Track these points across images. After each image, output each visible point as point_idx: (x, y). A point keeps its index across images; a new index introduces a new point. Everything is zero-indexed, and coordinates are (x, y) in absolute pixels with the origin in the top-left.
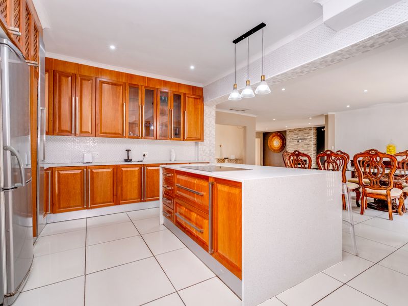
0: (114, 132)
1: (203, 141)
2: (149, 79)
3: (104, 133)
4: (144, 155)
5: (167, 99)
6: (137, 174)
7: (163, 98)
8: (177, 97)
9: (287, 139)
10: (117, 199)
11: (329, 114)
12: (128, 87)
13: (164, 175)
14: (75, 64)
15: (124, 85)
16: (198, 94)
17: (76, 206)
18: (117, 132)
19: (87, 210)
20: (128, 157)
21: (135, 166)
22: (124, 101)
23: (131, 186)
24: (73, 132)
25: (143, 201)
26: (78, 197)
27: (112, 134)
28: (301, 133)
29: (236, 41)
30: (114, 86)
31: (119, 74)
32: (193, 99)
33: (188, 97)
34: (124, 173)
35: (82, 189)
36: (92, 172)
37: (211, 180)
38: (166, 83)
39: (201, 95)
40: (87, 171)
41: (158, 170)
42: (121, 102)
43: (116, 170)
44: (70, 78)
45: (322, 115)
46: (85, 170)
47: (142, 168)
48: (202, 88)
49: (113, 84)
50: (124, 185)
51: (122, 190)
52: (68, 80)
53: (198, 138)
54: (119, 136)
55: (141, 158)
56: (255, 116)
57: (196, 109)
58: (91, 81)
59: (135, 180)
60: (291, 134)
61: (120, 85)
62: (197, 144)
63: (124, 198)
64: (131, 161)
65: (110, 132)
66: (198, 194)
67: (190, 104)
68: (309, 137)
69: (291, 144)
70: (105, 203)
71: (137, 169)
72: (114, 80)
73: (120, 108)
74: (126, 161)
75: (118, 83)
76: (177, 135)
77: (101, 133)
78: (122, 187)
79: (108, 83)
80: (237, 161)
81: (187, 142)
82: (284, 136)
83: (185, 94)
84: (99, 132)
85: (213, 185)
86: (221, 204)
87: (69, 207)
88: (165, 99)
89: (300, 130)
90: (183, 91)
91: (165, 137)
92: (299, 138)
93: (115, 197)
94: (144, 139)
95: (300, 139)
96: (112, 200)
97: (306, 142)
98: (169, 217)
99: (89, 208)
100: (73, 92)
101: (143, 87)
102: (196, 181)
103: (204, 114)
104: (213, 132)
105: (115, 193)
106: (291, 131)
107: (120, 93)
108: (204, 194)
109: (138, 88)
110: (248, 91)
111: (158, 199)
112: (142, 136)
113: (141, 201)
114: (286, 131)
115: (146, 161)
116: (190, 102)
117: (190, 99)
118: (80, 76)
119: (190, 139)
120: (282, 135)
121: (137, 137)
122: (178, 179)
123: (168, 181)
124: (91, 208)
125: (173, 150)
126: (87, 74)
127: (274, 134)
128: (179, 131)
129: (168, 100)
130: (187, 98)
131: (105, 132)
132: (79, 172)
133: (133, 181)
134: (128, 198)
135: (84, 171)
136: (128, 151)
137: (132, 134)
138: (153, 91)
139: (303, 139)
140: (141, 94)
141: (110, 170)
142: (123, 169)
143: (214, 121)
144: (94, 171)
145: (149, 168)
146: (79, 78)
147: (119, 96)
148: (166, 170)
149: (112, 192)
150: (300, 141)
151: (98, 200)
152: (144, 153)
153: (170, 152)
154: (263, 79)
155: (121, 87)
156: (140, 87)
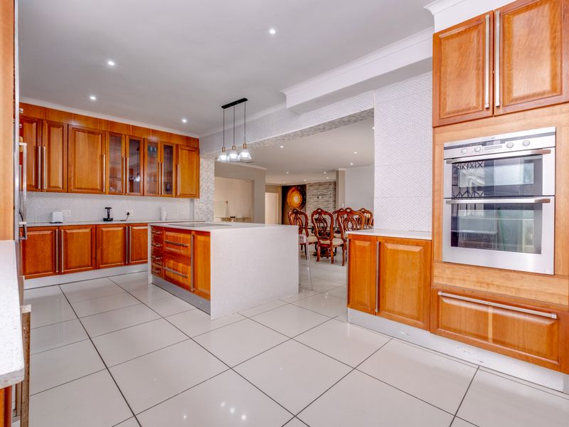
0: (91, 187)
1: (199, 197)
2: (134, 127)
3: (78, 189)
4: (128, 214)
5: (155, 149)
6: (120, 234)
7: (151, 149)
8: (169, 149)
9: (307, 195)
10: (96, 262)
11: (339, 169)
12: (108, 136)
13: (152, 233)
14: (41, 108)
15: (103, 134)
16: (193, 146)
17: (45, 272)
18: (94, 187)
19: (58, 276)
20: (109, 215)
21: (118, 225)
22: (104, 152)
23: (114, 248)
24: (39, 188)
25: (128, 265)
26: (49, 262)
27: (88, 189)
28: (321, 187)
29: (224, 107)
30: (91, 135)
31: (97, 121)
32: (187, 152)
33: (182, 149)
34: (104, 233)
35: (52, 252)
36: (65, 233)
37: (193, 233)
38: (154, 132)
39: (196, 146)
40: (60, 232)
41: (146, 230)
42: (99, 153)
43: (95, 230)
44: (35, 124)
45: (333, 171)
46: (57, 230)
47: (127, 228)
48: (198, 139)
49: (90, 133)
50: (104, 247)
51: (102, 253)
52: (32, 127)
53: (194, 194)
54: (97, 191)
55: (124, 217)
56: (265, 169)
57: (191, 163)
58: (61, 128)
59: (118, 241)
60: (311, 188)
61: (99, 134)
62: (192, 201)
63: (104, 261)
64: (112, 220)
65: (86, 187)
66: (183, 246)
67: (184, 157)
68: (329, 193)
69: (312, 200)
70: (81, 268)
71: (121, 229)
72: (91, 127)
73: (98, 160)
74: (105, 220)
75: (97, 131)
76: (169, 190)
77: (75, 189)
78: (102, 249)
79: (83, 131)
80: (244, 220)
81: (181, 199)
82: (304, 191)
83: (177, 145)
84: (72, 187)
85: (194, 237)
86: (199, 250)
87: (37, 273)
88: (154, 150)
89: (320, 184)
90: (175, 141)
91: (154, 193)
92: (319, 193)
93: (94, 260)
94: (129, 195)
95: (320, 195)
96: (90, 264)
97: (326, 198)
98: (158, 273)
99: (62, 274)
100: (39, 140)
101: (127, 137)
102: (182, 235)
103: (201, 167)
104: (212, 187)
105: (94, 256)
106: (311, 185)
107: (98, 142)
108: (188, 245)
109: (121, 138)
110: (233, 156)
111: (146, 262)
112: (126, 192)
113: (125, 265)
114: (305, 185)
115: (130, 220)
116: (183, 154)
117: (184, 151)
118: (48, 121)
119: (183, 196)
120: (302, 189)
121: (120, 193)
122: (167, 236)
123: (157, 239)
124: (65, 273)
125: (163, 208)
126: (56, 119)
127: (294, 188)
128: (171, 186)
129: (157, 151)
130: (180, 150)
131: (79, 186)
132: (49, 232)
133: (116, 242)
134: (110, 261)
135: (55, 231)
136: (108, 209)
137: (113, 190)
138: (139, 142)
139: (323, 195)
140: (125, 144)
141: (88, 230)
142: (104, 229)
143: (212, 176)
144: (67, 231)
145: (135, 228)
146: (47, 125)
147: (97, 146)
148: (155, 228)
149: (90, 255)
150: (320, 197)
151: (73, 264)
152: (128, 211)
153: (160, 209)
154: (245, 147)
155: (100, 136)
156: (123, 136)
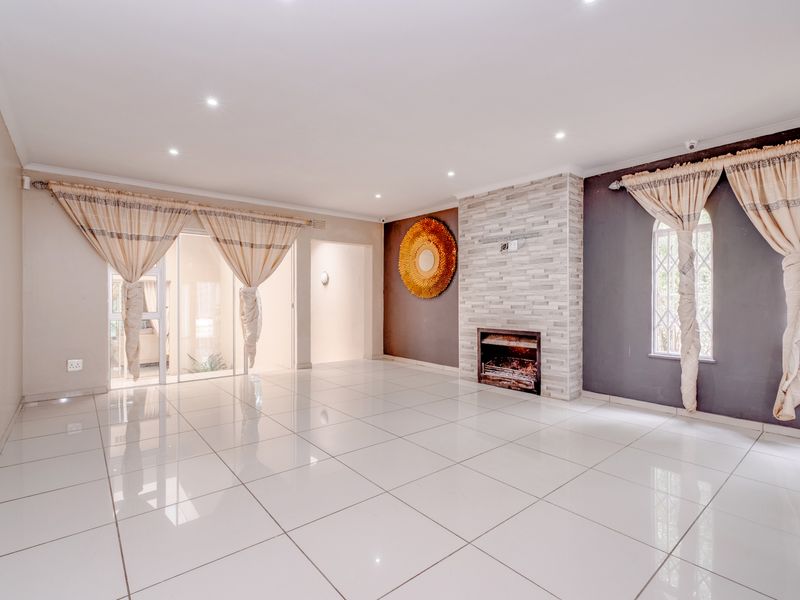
9: (460, 240)
28: (517, 206)
60: (477, 215)
68: (553, 224)
69: (476, 260)
82: (451, 232)
89: (513, 194)
92: (506, 231)
95: (514, 236)
97: (539, 248)
106: (474, 203)
114: (455, 210)
120: (442, 228)
127: (417, 227)
139: (524, 236)
150: (513, 245)
